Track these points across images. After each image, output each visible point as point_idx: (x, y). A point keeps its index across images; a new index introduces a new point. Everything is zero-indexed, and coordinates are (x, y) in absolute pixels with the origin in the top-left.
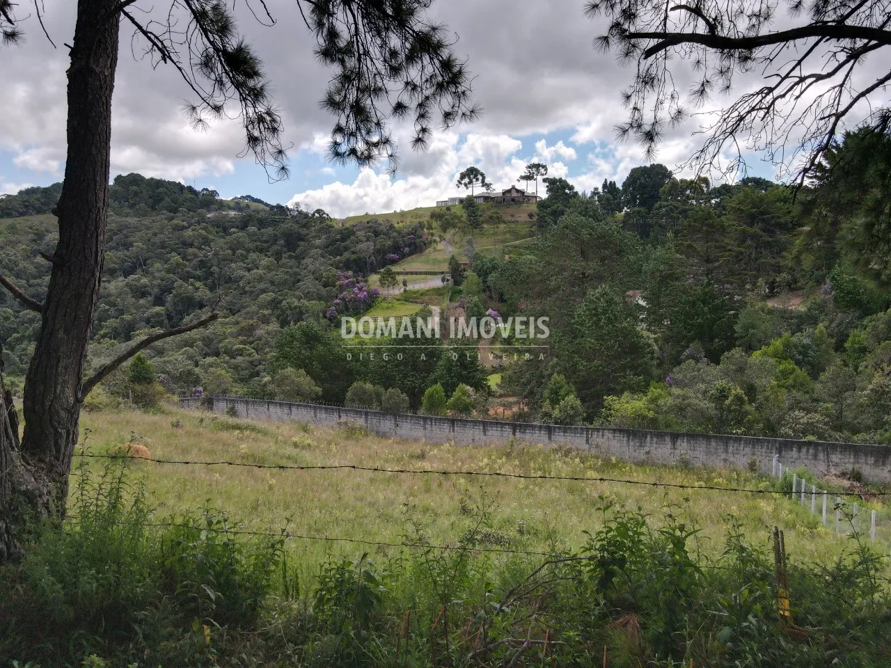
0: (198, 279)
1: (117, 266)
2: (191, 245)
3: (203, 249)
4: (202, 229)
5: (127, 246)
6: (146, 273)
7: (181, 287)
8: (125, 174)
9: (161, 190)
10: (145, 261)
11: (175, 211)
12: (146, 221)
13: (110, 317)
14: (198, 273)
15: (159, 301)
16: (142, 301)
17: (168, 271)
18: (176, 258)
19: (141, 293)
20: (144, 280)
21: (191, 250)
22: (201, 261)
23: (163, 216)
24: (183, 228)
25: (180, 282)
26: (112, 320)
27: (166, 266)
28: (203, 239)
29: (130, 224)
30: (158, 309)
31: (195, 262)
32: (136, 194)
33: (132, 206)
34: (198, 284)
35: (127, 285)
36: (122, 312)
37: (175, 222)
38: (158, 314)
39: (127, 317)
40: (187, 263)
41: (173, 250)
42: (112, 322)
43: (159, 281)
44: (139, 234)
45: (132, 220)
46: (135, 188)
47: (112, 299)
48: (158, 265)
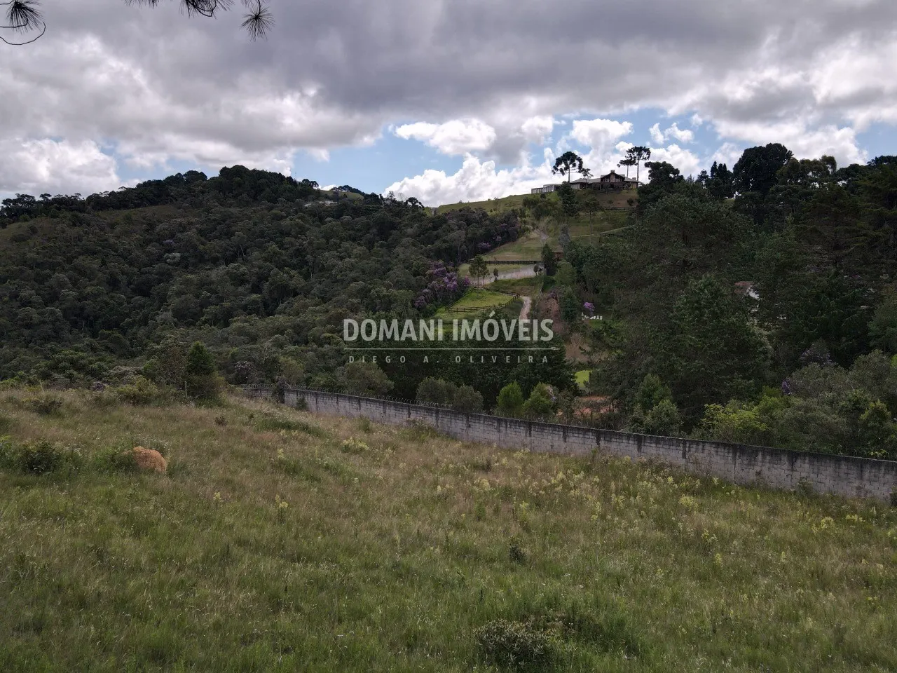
0: (294, 267)
1: (219, 255)
2: (288, 234)
3: (299, 238)
4: (299, 218)
5: (229, 235)
6: (245, 262)
7: (276, 274)
8: (230, 166)
9: (263, 181)
10: (245, 250)
11: (275, 201)
12: (248, 211)
13: (211, 304)
14: (294, 261)
15: (256, 289)
16: (240, 289)
17: (266, 260)
18: (273, 247)
19: (240, 280)
20: (243, 269)
21: (287, 239)
22: (298, 250)
23: (263, 206)
24: (282, 218)
25: (276, 270)
26: (212, 307)
27: (263, 255)
28: (300, 228)
29: (232, 214)
30: (254, 296)
31: (292, 250)
32: (239, 185)
33: (235, 197)
34: (293, 272)
35: (227, 273)
36: (222, 299)
37: (274, 211)
38: (254, 302)
39: (226, 304)
40: (283, 252)
41: (272, 239)
42: (211, 309)
43: (257, 269)
44: (240, 224)
45: (234, 210)
46: (238, 179)
47: (213, 287)
48: (256, 254)
